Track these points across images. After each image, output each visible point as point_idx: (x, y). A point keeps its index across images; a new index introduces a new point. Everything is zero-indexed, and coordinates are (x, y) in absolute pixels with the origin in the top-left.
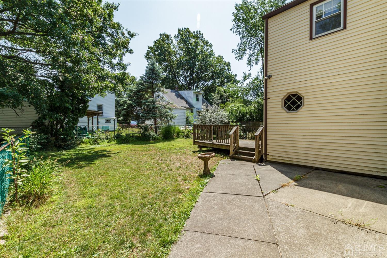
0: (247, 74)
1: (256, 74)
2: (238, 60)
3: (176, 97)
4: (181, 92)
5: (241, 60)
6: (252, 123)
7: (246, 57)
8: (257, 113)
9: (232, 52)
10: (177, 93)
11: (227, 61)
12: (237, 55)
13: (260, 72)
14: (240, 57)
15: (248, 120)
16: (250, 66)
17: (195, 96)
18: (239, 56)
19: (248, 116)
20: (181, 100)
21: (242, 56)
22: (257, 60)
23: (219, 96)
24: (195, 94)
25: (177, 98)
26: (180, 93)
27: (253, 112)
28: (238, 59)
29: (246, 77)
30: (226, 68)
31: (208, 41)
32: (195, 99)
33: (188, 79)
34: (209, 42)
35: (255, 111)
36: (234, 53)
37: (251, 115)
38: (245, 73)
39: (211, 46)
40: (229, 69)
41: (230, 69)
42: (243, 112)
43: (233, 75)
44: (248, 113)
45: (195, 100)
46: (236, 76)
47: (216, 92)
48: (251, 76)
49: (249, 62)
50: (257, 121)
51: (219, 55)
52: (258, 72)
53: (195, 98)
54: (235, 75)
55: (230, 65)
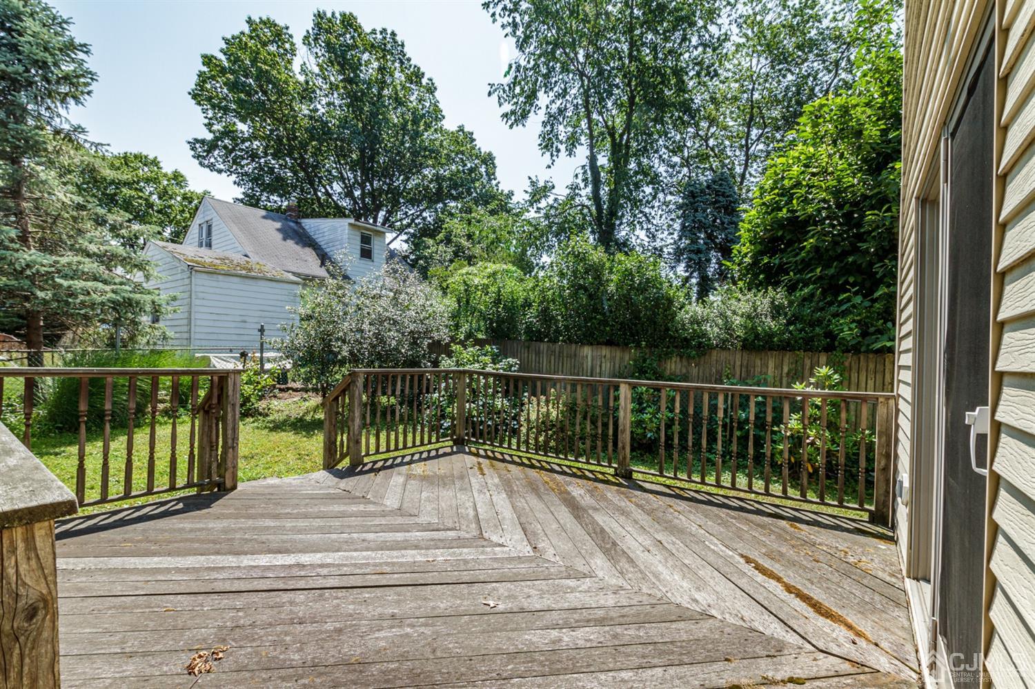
0: (541, 184)
1: (570, 180)
2: (511, 127)
3: (280, 236)
4: (309, 224)
5: (520, 126)
6: (548, 347)
7: (536, 121)
8: (572, 304)
9: (490, 94)
10: (292, 224)
11: (485, 149)
12: (507, 107)
13: (580, 176)
14: (518, 117)
15: (535, 336)
16: (548, 154)
17: (359, 238)
18: (513, 112)
19: (531, 316)
20: (298, 248)
21: (524, 115)
22: (573, 141)
23: (449, 250)
24: (359, 234)
25: (285, 239)
26: (306, 228)
27: (553, 300)
28: (510, 122)
29: (539, 192)
30: (483, 169)
31: (422, 70)
32: (359, 252)
33: (357, 193)
34: (423, 74)
35: (561, 296)
36: (495, 97)
37: (545, 315)
38: (534, 179)
39: (431, 89)
40: (491, 175)
41: (494, 174)
42: (513, 301)
43: (502, 194)
44: (530, 305)
45: (359, 256)
46: (511, 194)
47: (441, 236)
48: (553, 191)
49: (548, 143)
50: (570, 341)
51: (459, 127)
52: (576, 176)
53: (359, 248)
54: (506, 192)
55: (493, 164)
